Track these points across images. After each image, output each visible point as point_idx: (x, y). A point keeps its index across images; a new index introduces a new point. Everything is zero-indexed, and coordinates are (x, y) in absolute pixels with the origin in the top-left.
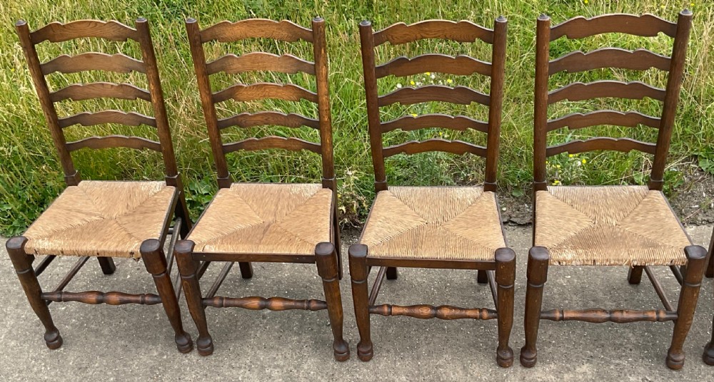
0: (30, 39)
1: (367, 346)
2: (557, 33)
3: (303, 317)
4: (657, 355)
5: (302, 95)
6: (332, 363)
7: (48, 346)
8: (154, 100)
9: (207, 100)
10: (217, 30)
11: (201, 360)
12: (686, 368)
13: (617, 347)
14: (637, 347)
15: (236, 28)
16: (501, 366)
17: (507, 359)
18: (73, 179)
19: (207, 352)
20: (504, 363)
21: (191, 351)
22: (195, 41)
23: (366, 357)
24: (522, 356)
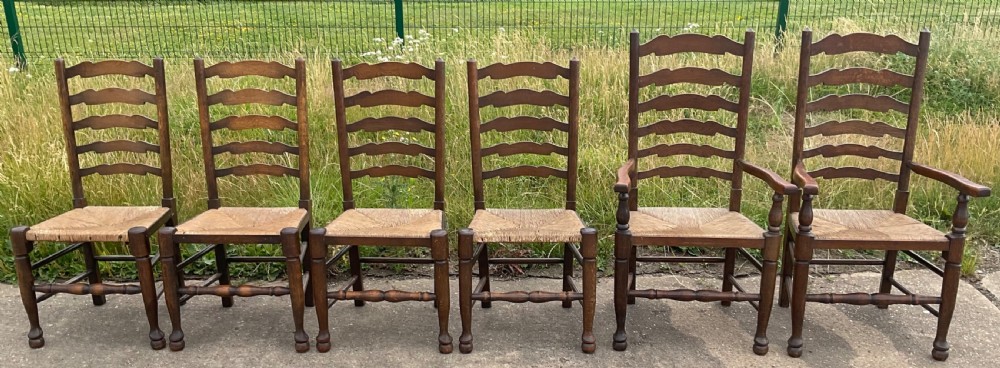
0: (64, 73)
1: (324, 334)
2: (483, 73)
3: (273, 328)
4: (576, 346)
5: (285, 124)
6: (292, 354)
7: (30, 343)
8: (160, 127)
9: (206, 126)
10: (219, 68)
11: (171, 354)
12: (599, 352)
13: (542, 341)
14: (560, 341)
15: (234, 67)
16: (442, 352)
17: (446, 344)
18: (80, 202)
19: (178, 346)
20: (444, 348)
21: (163, 347)
22: (200, 75)
23: (324, 346)
24: (461, 343)
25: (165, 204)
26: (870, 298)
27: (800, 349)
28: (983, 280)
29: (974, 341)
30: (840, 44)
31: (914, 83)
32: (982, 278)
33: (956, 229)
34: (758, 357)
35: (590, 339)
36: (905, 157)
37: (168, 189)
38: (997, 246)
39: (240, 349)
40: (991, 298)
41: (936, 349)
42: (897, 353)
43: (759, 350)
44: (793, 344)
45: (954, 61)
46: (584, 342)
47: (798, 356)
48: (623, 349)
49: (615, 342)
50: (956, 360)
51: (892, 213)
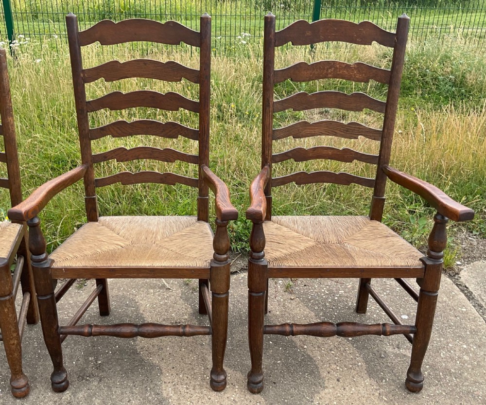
26: (335, 328)
28: (462, 273)
29: (452, 359)
30: (309, 33)
31: (391, 77)
32: (460, 270)
33: (433, 253)
35: (20, 383)
36: (381, 160)
38: (474, 233)
40: (469, 296)
41: (410, 380)
43: (217, 386)
44: (253, 380)
45: (442, 62)
46: (14, 386)
47: (259, 392)
48: (63, 390)
49: (53, 382)
50: (431, 392)
51: (368, 221)
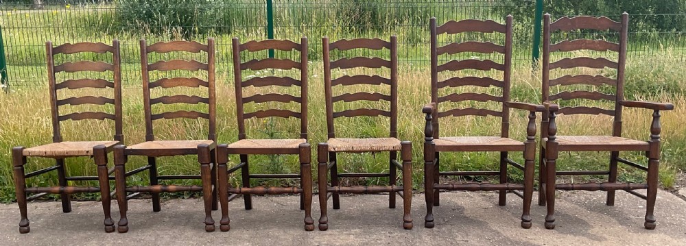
0: (52, 51)
1: (226, 218)
2: (332, 46)
5: (200, 83)
6: (203, 233)
7: (20, 230)
8: (115, 85)
9: (147, 85)
10: (157, 46)
11: (119, 234)
12: (414, 229)
13: (376, 224)
14: (388, 224)
15: (167, 46)
16: (307, 230)
17: (310, 224)
18: (57, 138)
19: (124, 229)
20: (308, 227)
21: (114, 231)
22: (143, 50)
23: (225, 227)
24: (320, 223)
25: (116, 138)
26: (599, 186)
27: (554, 223)
29: (674, 220)
30: (570, 24)
31: (620, 48)
32: (678, 189)
33: (654, 136)
34: (525, 230)
35: (409, 219)
36: (618, 98)
37: (119, 128)
39: (167, 231)
41: (647, 221)
42: (620, 226)
43: (526, 225)
44: (549, 219)
46: (405, 221)
47: (553, 228)
48: (431, 227)
49: (426, 221)
50: (661, 229)
51: (612, 136)
